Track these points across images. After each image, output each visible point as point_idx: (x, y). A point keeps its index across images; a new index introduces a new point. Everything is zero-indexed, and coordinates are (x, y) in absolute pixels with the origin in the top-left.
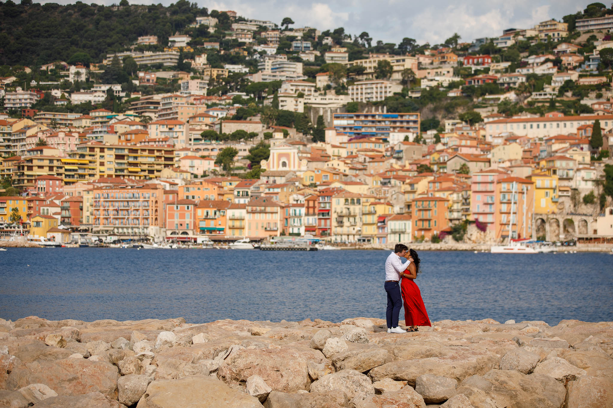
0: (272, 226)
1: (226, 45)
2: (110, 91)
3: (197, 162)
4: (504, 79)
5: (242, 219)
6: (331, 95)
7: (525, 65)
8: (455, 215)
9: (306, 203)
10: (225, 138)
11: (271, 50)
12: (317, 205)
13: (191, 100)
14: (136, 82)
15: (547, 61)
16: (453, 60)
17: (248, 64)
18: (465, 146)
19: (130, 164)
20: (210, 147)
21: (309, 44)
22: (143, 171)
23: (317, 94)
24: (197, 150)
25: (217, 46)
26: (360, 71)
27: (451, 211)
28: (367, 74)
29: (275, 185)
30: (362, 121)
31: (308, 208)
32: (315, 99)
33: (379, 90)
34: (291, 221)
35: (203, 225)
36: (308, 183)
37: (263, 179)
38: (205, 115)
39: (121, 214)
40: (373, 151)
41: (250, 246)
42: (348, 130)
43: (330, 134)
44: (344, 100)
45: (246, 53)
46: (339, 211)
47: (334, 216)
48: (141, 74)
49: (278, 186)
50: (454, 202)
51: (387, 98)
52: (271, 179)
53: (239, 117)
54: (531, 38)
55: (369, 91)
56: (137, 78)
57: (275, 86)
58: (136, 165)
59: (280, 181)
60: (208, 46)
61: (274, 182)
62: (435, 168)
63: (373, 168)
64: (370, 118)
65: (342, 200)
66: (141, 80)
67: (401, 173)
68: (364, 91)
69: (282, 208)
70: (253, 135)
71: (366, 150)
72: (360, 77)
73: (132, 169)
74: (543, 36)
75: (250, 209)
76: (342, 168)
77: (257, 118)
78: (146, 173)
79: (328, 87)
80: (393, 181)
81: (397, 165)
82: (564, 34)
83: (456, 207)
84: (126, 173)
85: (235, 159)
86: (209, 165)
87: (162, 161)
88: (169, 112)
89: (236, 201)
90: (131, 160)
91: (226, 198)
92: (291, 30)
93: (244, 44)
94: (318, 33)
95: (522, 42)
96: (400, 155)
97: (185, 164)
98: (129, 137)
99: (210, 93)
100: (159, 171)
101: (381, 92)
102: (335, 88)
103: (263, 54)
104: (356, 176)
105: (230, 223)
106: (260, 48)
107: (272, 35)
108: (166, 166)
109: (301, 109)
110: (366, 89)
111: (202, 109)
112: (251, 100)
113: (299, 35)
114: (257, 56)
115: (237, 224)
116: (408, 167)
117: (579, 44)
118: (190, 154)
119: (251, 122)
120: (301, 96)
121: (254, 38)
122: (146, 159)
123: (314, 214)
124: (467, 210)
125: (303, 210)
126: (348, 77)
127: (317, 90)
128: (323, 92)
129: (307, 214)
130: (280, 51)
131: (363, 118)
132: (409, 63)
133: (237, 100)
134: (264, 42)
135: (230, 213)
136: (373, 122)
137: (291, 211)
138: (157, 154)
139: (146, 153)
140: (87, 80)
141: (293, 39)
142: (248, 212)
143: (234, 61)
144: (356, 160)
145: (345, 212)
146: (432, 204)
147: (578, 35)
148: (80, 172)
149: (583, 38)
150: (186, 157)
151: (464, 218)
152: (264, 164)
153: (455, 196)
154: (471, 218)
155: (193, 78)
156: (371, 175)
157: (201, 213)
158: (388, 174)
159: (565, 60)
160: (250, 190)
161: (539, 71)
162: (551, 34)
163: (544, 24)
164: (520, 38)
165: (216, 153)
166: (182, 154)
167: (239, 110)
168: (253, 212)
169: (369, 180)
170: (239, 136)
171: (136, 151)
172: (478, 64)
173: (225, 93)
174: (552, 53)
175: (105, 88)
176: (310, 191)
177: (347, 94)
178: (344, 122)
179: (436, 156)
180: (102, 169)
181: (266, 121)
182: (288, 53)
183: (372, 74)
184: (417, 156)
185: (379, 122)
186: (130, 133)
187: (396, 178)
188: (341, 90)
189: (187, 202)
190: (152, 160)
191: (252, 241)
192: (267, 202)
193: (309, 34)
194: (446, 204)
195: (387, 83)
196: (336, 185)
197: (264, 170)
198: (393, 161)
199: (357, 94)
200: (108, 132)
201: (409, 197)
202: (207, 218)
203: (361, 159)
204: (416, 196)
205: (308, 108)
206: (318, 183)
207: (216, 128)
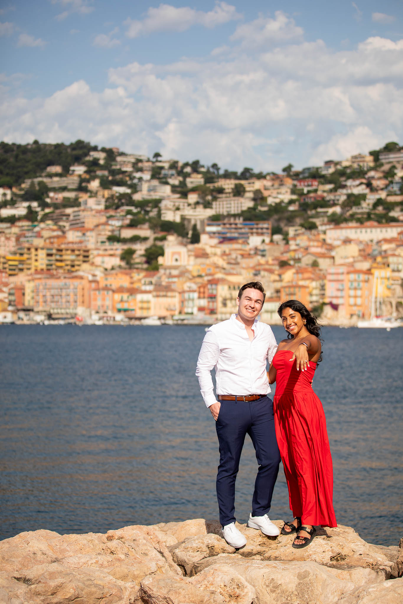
0: (172, 307)
1: (113, 173)
2: (29, 207)
3: (107, 259)
4: (330, 197)
5: (148, 302)
6: (200, 209)
7: (344, 187)
8: (314, 298)
9: (197, 289)
10: (124, 241)
11: (147, 176)
12: (206, 290)
13: (94, 212)
14: (48, 200)
15: (361, 184)
16: (289, 182)
17: (130, 186)
18: (314, 246)
19: (57, 260)
20: (114, 247)
21: (173, 172)
22: (67, 265)
23: (189, 208)
24: (106, 250)
25: (106, 173)
26: (221, 191)
27: (311, 295)
28: (226, 193)
29: (170, 276)
30: (228, 228)
31: (200, 293)
32: (188, 212)
33: (236, 205)
34: (186, 303)
35: (119, 306)
36: (195, 274)
37: (162, 271)
38: (106, 224)
39: (56, 299)
40: (240, 250)
41: (158, 323)
42: (217, 235)
43: (204, 238)
44: (209, 212)
45: (127, 179)
46: (223, 295)
47: (220, 300)
48: (51, 194)
49: (175, 276)
50: (314, 288)
51: (243, 212)
52: (168, 272)
53: (132, 225)
54: (346, 168)
55: (228, 206)
56: (48, 197)
57: (156, 203)
58: (61, 261)
59: (175, 272)
60: (99, 173)
61: (170, 273)
62: (292, 262)
63: (244, 262)
64: (233, 226)
65: (226, 287)
66: (52, 198)
67: (267, 267)
68: (225, 206)
69: (180, 293)
70: (146, 239)
71: (236, 250)
72: (220, 196)
73: (59, 264)
74: (355, 166)
75: (155, 293)
76: (221, 262)
77: (146, 226)
78: (69, 267)
79: (197, 203)
80: (262, 273)
81: (262, 260)
82: (372, 164)
83: (315, 292)
84: (54, 267)
85: (135, 256)
86: (116, 261)
87: (81, 258)
88: (78, 221)
89: (144, 288)
90: (58, 257)
91: (136, 286)
92: (160, 161)
93: (126, 172)
94: (180, 164)
95: (340, 170)
96: (264, 253)
97: (98, 260)
98: (52, 240)
99: (107, 208)
100: (79, 265)
101: (238, 207)
102: (202, 204)
103: (140, 179)
104: (233, 269)
105: (140, 305)
106: (138, 175)
107: (146, 165)
108: (84, 262)
109: (178, 220)
110: (227, 204)
111: (103, 219)
112: (139, 213)
113: (166, 165)
114: (136, 181)
115: (145, 305)
116: (271, 262)
117: (384, 172)
118: (101, 252)
119: (141, 229)
120: (178, 209)
121: (133, 167)
122: (69, 257)
123: (204, 298)
124: (323, 295)
125: (196, 295)
126: (212, 195)
127: (189, 205)
128: (193, 206)
129: (199, 298)
130: (153, 177)
131: (228, 226)
132: (258, 185)
133: (129, 212)
134: (141, 170)
135: (140, 297)
136: (236, 229)
137: (186, 295)
138: (77, 252)
139: (69, 252)
140: (12, 199)
141: (162, 168)
142: (154, 296)
143: (120, 184)
144: (229, 257)
145: (228, 296)
146: (297, 290)
147: (382, 165)
148: (20, 266)
149: (386, 167)
150: (99, 255)
151: (321, 301)
152: (160, 260)
153: (314, 284)
154: (327, 300)
155: (90, 197)
156: (243, 268)
157: (117, 297)
158: (258, 268)
159: (375, 183)
160: (154, 280)
161: (356, 191)
162: (361, 164)
163: (355, 157)
164: (339, 167)
165: (119, 252)
166: (95, 252)
167: (132, 220)
168: (158, 296)
169: (244, 272)
170: (135, 239)
171: (61, 250)
172: (308, 186)
173: (117, 207)
174: (364, 178)
175: (26, 204)
176: (199, 280)
177: (211, 208)
178: (214, 229)
179: (292, 254)
180: (36, 264)
181: (153, 227)
182: (159, 178)
183: (229, 193)
184: (277, 254)
185: (241, 228)
186: (54, 237)
187: (265, 270)
188: (207, 205)
189: (106, 288)
190: (73, 257)
191: (160, 318)
192: (168, 288)
193: (174, 165)
194: (307, 290)
195: (242, 200)
196: (219, 276)
197: (162, 265)
198: (259, 258)
199: (219, 208)
200: (36, 237)
201: (278, 285)
202: (122, 301)
203: (234, 256)
204: (284, 284)
205: (183, 218)
206: (203, 274)
207: (116, 233)
